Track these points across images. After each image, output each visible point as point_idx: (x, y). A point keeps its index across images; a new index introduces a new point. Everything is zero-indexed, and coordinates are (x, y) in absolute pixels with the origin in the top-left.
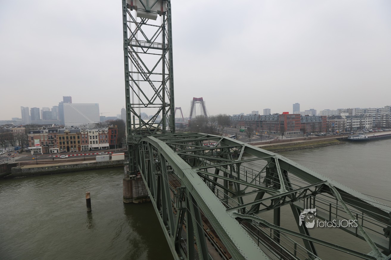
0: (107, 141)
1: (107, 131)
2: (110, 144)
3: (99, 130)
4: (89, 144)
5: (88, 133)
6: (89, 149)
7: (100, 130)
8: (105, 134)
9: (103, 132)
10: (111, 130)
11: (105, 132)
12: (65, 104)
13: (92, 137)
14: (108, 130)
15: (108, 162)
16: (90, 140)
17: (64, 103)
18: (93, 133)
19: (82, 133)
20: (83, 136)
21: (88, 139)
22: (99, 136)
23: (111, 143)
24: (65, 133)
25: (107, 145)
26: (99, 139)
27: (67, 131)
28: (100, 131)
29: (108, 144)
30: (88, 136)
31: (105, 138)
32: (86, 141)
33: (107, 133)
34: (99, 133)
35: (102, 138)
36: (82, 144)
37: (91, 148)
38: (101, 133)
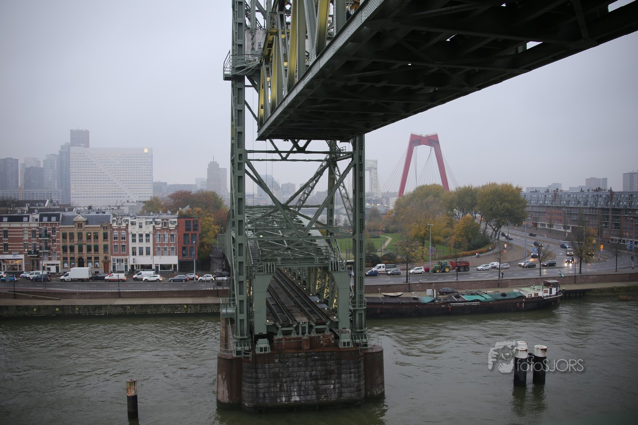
0: (173, 249)
1: (175, 222)
2: (181, 258)
3: (154, 219)
4: (129, 255)
5: (127, 225)
6: (129, 268)
7: (156, 220)
8: (168, 230)
9: (165, 226)
11: (170, 225)
12: (73, 149)
13: (137, 238)
14: (176, 220)
16: (131, 245)
17: (71, 147)
18: (141, 227)
19: (114, 225)
20: (116, 233)
21: (128, 242)
22: (154, 235)
23: (183, 256)
24: (77, 224)
25: (173, 260)
26: (154, 244)
27: (80, 218)
28: (156, 223)
29: (177, 257)
30: (128, 234)
31: (169, 242)
32: (123, 246)
33: (174, 228)
34: (154, 226)
35: (162, 242)
36: (112, 254)
37: (134, 265)
38: (160, 229)
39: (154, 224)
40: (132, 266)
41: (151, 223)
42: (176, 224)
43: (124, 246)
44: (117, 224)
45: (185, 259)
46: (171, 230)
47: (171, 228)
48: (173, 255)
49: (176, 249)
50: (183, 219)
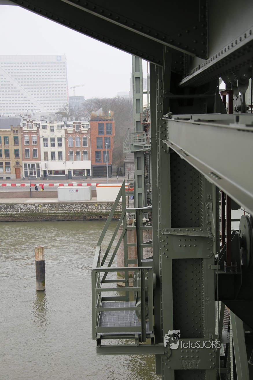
0: (85, 153)
1: (87, 125)
2: (94, 163)
3: (65, 123)
4: (40, 160)
5: (38, 128)
6: (41, 173)
7: (68, 123)
8: (80, 133)
9: (77, 129)
10: (96, 123)
11: (82, 129)
13: (49, 142)
14: (89, 123)
15: (86, 204)
16: (43, 149)
18: (52, 130)
19: (25, 128)
20: (27, 137)
21: (39, 146)
22: (66, 139)
23: (96, 160)
25: (86, 165)
26: (67, 148)
28: (68, 126)
29: (90, 162)
30: (39, 137)
31: (81, 146)
32: (34, 150)
33: (86, 132)
34: (66, 130)
35: (74, 146)
36: (23, 159)
37: (46, 170)
38: (72, 132)
39: (65, 127)
40: (45, 172)
41: (63, 126)
42: (89, 127)
43: (36, 150)
44: (27, 128)
45: (99, 164)
46: (84, 133)
47: (83, 132)
48: (87, 160)
49: (89, 153)
50: (95, 122)
